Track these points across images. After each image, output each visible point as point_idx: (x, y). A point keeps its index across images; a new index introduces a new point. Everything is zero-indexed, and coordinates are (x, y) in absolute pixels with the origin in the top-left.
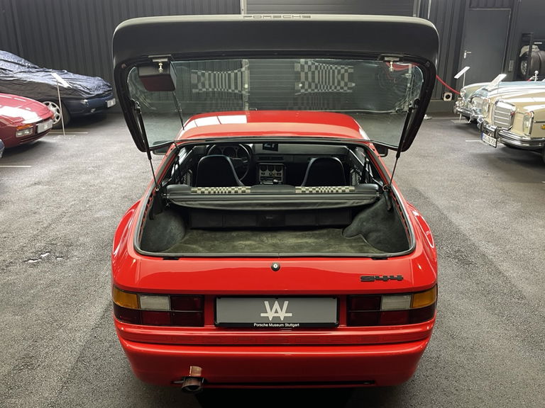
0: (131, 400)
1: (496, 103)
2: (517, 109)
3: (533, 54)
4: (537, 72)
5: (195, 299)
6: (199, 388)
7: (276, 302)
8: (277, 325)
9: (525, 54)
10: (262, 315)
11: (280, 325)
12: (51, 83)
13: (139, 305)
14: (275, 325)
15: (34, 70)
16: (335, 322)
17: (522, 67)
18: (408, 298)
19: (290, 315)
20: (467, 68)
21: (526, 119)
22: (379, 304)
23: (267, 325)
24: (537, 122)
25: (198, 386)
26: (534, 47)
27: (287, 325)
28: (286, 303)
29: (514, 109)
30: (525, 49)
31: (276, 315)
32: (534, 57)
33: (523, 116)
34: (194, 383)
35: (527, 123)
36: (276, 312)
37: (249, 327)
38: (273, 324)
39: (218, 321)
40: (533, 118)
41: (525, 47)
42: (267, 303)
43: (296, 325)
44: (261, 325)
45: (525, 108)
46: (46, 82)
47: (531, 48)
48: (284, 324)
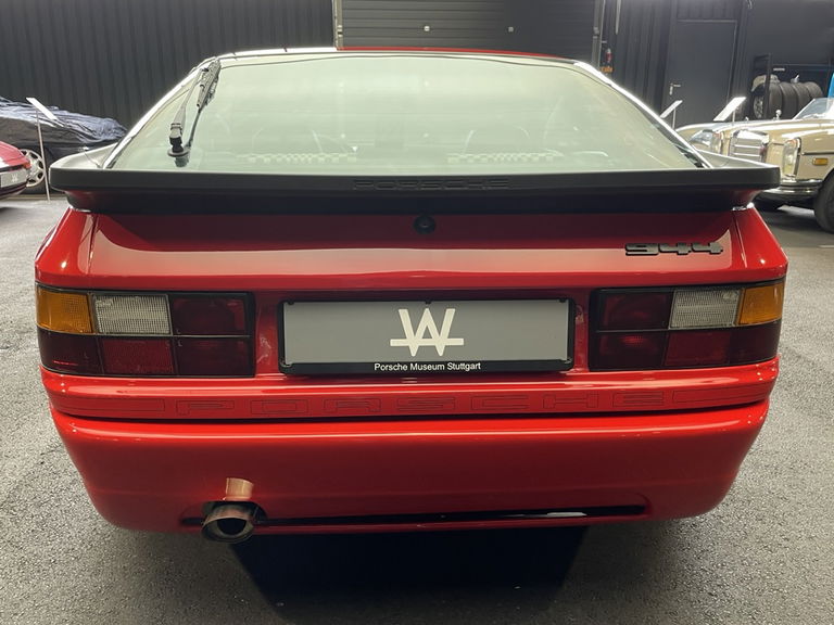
0: (101, 578)
1: (736, 134)
2: (770, 139)
3: (772, 86)
4: (779, 112)
5: (232, 303)
6: (248, 528)
7: (427, 310)
8: (430, 367)
9: (760, 87)
10: (394, 343)
11: (438, 367)
12: (29, 119)
13: (94, 324)
14: (425, 368)
15: (5, 104)
16: (564, 357)
17: (755, 107)
18: (731, 297)
19: (460, 342)
20: (678, 103)
21: (788, 151)
22: (666, 313)
23: (405, 368)
24: (806, 154)
25: (243, 523)
26: (772, 77)
27: (453, 367)
28: (450, 314)
29: (765, 140)
30: (760, 80)
31: (427, 342)
32: (773, 91)
33: (782, 148)
34: (232, 514)
35: (791, 156)
36: (427, 335)
37: (363, 373)
38: (420, 363)
39: (290, 360)
40: (799, 150)
41: (759, 77)
42: (404, 314)
43: (474, 367)
44: (391, 368)
45: (784, 136)
46: (21, 118)
47: (768, 79)
48: (445, 363)
